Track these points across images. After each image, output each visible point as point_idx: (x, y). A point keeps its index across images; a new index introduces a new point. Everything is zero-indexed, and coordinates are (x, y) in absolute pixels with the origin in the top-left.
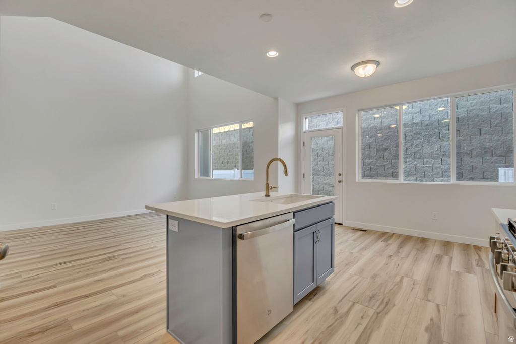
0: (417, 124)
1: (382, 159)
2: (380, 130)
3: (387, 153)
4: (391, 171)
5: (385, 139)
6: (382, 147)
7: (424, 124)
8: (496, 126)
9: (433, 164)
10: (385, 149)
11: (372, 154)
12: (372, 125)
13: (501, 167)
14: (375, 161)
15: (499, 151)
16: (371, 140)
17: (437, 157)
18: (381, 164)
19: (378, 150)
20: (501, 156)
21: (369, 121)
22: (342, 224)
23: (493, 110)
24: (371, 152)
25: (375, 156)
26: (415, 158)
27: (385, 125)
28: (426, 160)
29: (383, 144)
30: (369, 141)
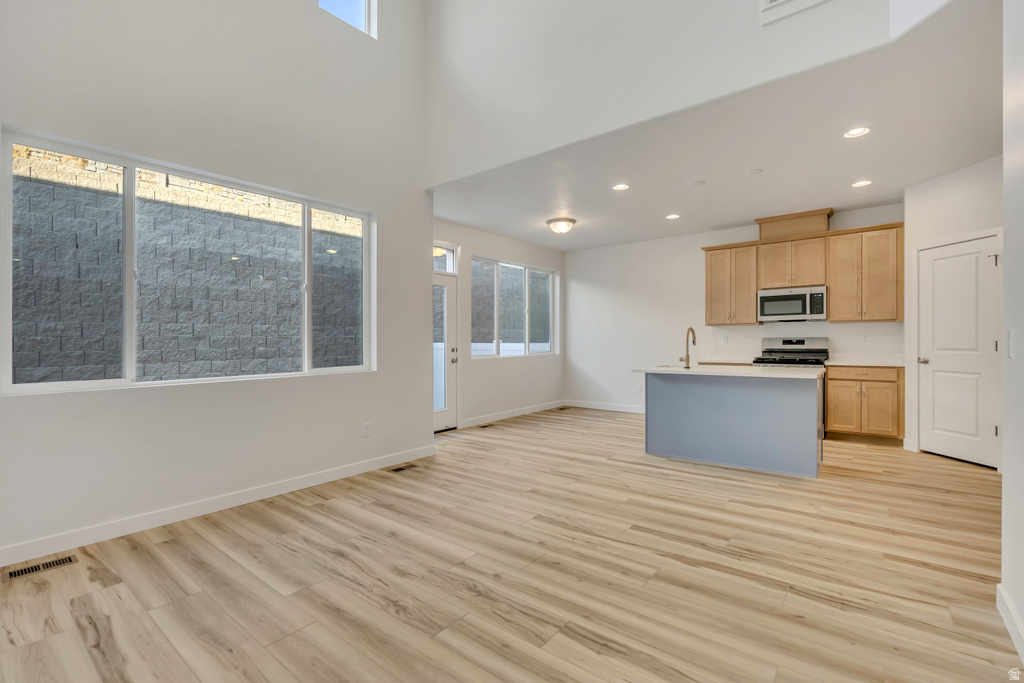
0: (337, 270)
1: (287, 323)
2: (284, 268)
6: (287, 301)
7: (346, 272)
12: (269, 256)
14: (274, 328)
16: (268, 285)
18: (285, 333)
19: (280, 306)
22: (455, 428)
24: (267, 309)
25: (275, 317)
26: (335, 324)
27: (293, 260)
28: (348, 328)
30: (264, 286)
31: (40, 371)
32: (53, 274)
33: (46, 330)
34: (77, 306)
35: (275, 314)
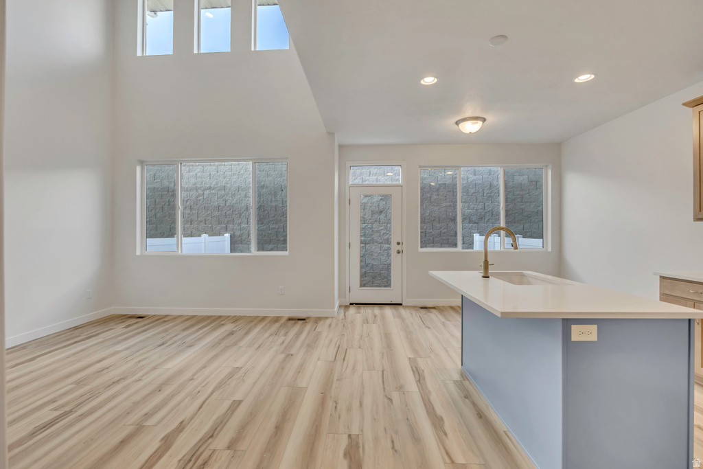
3: (382, 216)
4: (386, 237)
5: (381, 199)
6: (377, 209)
8: (472, 195)
9: (426, 229)
10: (381, 212)
11: (366, 217)
13: (475, 233)
14: (370, 226)
15: (474, 218)
17: (429, 222)
18: (376, 229)
19: (373, 213)
20: (475, 223)
21: (364, 177)
22: (401, 304)
23: (470, 180)
29: (379, 205)
31: (270, 247)
32: (274, 204)
33: (272, 229)
34: (282, 218)
35: (370, 217)
